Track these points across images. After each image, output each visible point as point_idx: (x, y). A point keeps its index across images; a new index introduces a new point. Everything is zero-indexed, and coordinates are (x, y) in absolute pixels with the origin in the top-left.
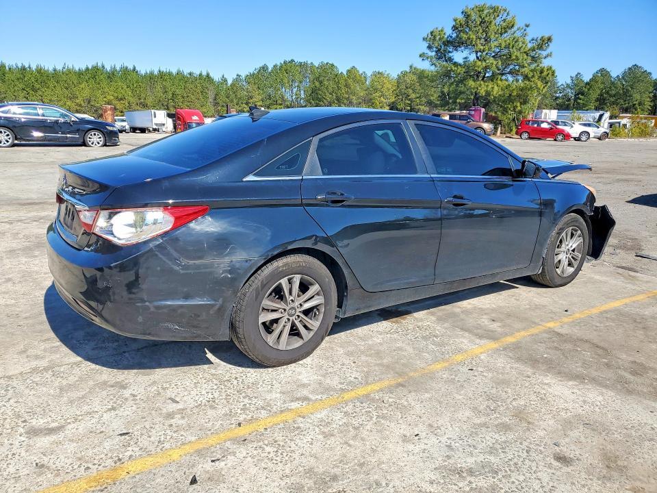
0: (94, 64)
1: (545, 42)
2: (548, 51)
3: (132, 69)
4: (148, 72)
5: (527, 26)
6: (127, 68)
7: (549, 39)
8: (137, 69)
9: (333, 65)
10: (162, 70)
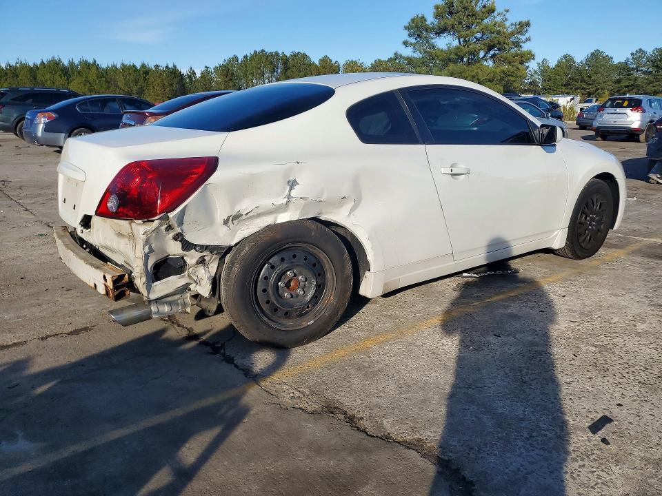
0: (50, 58)
1: (523, 26)
2: (527, 35)
3: (91, 62)
4: (110, 66)
5: (507, 11)
6: (86, 61)
7: (528, 24)
8: (98, 62)
9: (305, 54)
10: (125, 63)
